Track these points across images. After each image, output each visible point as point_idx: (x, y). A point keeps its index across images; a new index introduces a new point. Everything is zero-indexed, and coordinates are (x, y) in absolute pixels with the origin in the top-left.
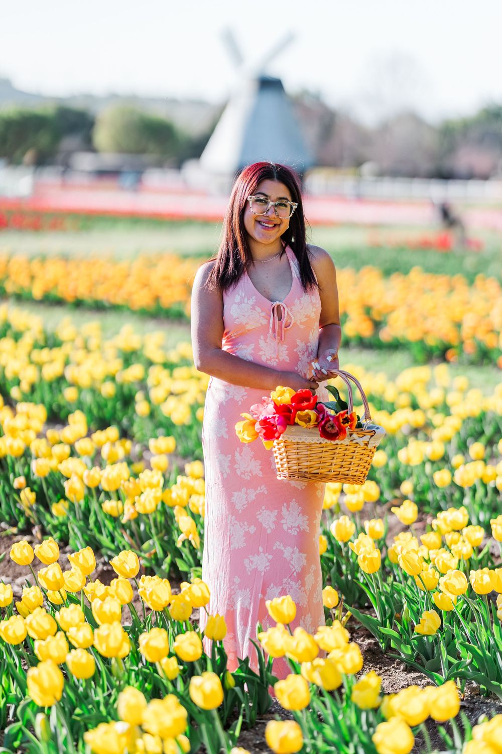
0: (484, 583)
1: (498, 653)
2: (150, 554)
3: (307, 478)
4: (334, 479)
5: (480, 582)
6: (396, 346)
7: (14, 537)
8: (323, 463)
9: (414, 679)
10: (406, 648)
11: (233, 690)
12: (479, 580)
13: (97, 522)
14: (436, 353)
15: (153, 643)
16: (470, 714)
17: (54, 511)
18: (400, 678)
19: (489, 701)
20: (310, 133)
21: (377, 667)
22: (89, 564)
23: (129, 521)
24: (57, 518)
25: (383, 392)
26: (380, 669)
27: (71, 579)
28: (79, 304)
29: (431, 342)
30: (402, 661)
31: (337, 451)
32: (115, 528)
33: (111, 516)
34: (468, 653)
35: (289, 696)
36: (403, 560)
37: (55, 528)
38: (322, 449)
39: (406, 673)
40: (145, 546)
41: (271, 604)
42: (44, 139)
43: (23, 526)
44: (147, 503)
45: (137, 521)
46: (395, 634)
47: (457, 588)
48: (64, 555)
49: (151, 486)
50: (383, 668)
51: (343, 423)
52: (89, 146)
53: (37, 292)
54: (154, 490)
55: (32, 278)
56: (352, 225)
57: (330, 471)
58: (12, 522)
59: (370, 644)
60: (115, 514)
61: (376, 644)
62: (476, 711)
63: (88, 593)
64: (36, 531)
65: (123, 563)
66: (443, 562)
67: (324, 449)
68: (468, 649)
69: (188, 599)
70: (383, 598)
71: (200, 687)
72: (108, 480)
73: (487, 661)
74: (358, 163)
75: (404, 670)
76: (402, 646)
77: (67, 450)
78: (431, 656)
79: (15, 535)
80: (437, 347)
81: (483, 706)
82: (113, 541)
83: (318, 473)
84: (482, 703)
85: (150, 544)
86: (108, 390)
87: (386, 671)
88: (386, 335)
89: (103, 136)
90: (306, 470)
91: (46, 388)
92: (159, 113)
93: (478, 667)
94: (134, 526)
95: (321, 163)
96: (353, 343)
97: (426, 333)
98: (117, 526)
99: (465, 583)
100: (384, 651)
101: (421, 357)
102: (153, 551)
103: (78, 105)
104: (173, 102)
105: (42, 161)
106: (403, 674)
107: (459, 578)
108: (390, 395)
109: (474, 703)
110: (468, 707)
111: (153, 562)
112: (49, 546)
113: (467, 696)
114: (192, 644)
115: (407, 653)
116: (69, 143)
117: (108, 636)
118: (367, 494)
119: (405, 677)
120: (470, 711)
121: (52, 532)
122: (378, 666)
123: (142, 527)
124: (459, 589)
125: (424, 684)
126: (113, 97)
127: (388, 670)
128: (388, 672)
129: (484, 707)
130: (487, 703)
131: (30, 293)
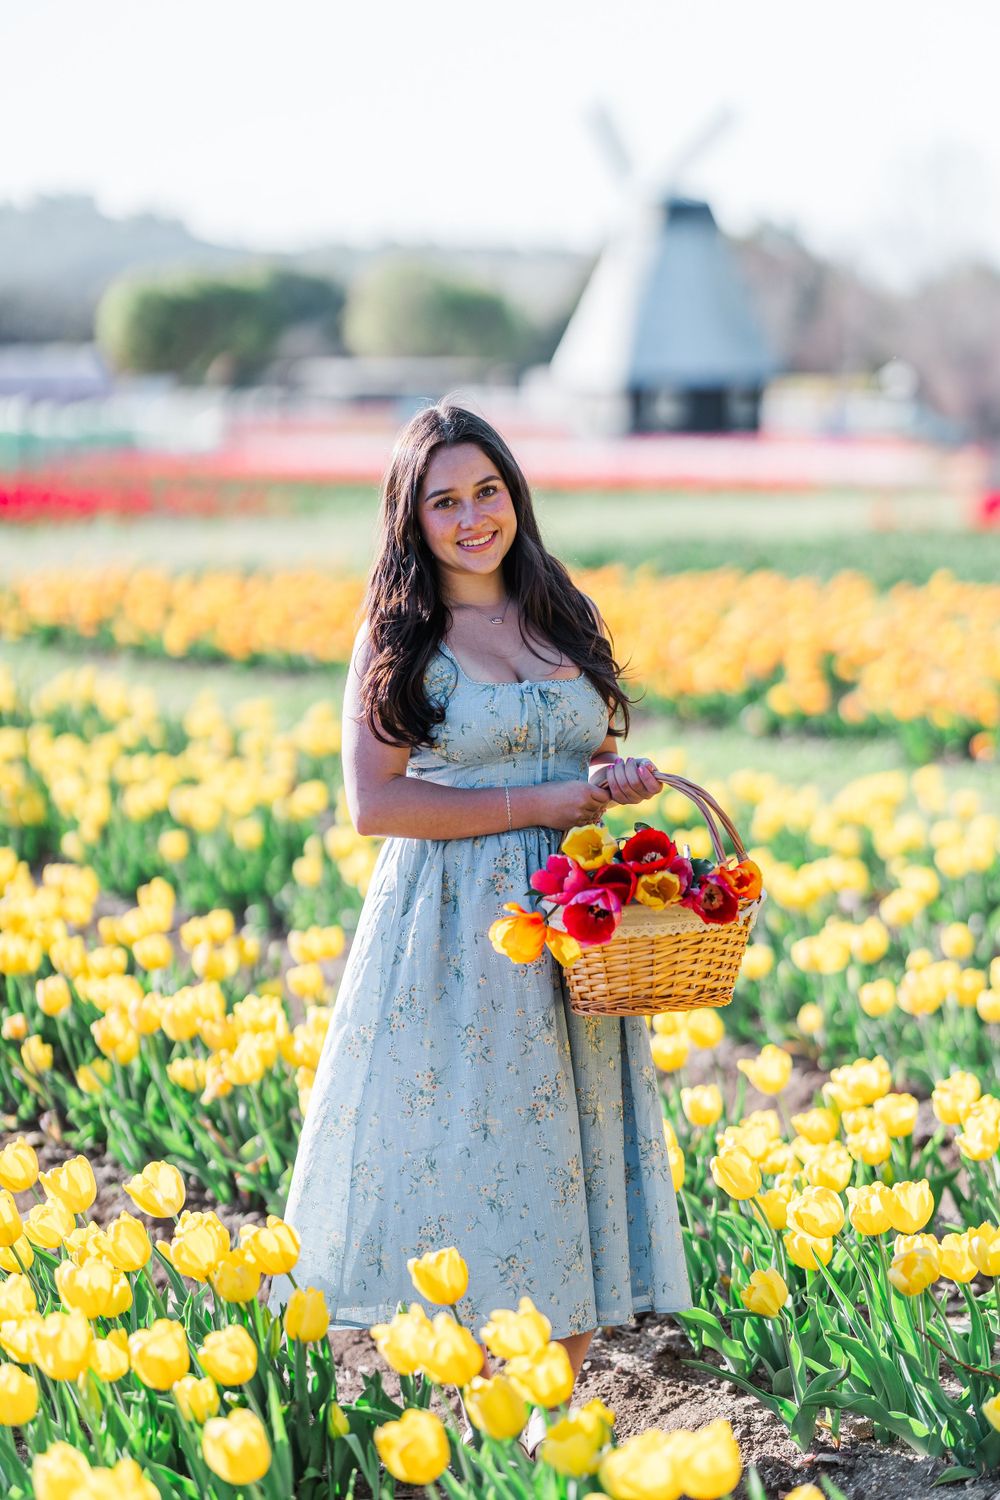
0: (873, 1212)
1: (902, 1357)
2: (257, 1166)
3: (651, 1007)
4: (696, 1002)
5: (864, 1211)
6: (874, 731)
7: (9, 1134)
8: (679, 973)
9: (747, 1409)
10: (733, 1346)
11: (343, 1441)
12: (863, 1208)
13: (161, 1104)
14: (952, 742)
15: (154, 1351)
16: (846, 1478)
17: (82, 1082)
18: (720, 1408)
19: (887, 1451)
20: (775, 308)
21: (678, 1386)
22: (80, 1192)
23: (216, 1101)
24: (91, 1096)
25: (808, 827)
26: (685, 1389)
27: (44, 1223)
28: (256, 663)
29: (943, 721)
30: (725, 1376)
31: (702, 946)
32: (192, 1114)
33: (184, 1090)
34: (845, 1353)
35: (402, 1454)
36: (719, 1168)
37: (85, 1116)
38: (678, 946)
39: (734, 1396)
40: (247, 1149)
41: (416, 1264)
42: (246, 336)
43: (28, 1112)
44: (244, 1065)
45: (233, 1098)
46: (710, 1318)
47: (821, 1224)
48: (99, 1169)
49: (257, 1029)
50: (690, 1389)
51: (737, 886)
52: (336, 344)
53: (175, 640)
54: (259, 1037)
55: (169, 611)
56: (849, 489)
57: (689, 988)
58: (9, 1105)
59: (672, 1338)
60: (192, 1086)
61: (684, 1339)
62: (858, 1472)
63: (72, 1249)
64: (48, 1122)
65: (149, 1188)
66: (819, 1170)
67: (682, 945)
68: (846, 1347)
69: (250, 1258)
70: (696, 1247)
71: (220, 1441)
72: (173, 1019)
73: (883, 1370)
74: (875, 365)
75: (731, 1392)
76: (725, 1343)
77: (120, 958)
78: (782, 1362)
79: (11, 1131)
80: (953, 731)
81: (873, 1462)
82: (191, 1140)
83: (670, 996)
84: (871, 1456)
85: (256, 1146)
86: (249, 834)
87: (696, 1393)
88: (853, 710)
89: (364, 325)
90: (649, 992)
91: (134, 834)
92: (477, 278)
93: (869, 1384)
94: (225, 1111)
95: (797, 367)
96: (787, 728)
97: (932, 703)
98: (197, 1111)
99: (837, 1214)
100: (698, 1355)
101: (919, 751)
102: (261, 1159)
103: (313, 268)
104: (508, 255)
105: (245, 376)
106: (728, 1400)
107: (825, 1204)
108: (821, 832)
109: (857, 1456)
110: (843, 1466)
111: (263, 1181)
112: (16, 1156)
113: (845, 1443)
114: (234, 1351)
115: (735, 1356)
116: (298, 339)
117: (57, 1338)
118: (696, 1036)
119: (731, 1405)
120: (846, 1474)
121: (78, 1124)
122: (681, 1384)
123: (242, 1112)
124: (824, 1226)
125: (765, 1420)
126: (390, 248)
127: (700, 1391)
128: (700, 1397)
129: (874, 1465)
130: (881, 1456)
131: (160, 644)
